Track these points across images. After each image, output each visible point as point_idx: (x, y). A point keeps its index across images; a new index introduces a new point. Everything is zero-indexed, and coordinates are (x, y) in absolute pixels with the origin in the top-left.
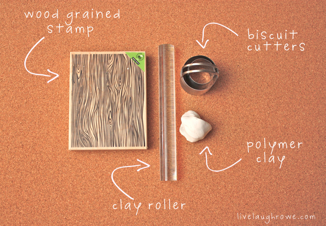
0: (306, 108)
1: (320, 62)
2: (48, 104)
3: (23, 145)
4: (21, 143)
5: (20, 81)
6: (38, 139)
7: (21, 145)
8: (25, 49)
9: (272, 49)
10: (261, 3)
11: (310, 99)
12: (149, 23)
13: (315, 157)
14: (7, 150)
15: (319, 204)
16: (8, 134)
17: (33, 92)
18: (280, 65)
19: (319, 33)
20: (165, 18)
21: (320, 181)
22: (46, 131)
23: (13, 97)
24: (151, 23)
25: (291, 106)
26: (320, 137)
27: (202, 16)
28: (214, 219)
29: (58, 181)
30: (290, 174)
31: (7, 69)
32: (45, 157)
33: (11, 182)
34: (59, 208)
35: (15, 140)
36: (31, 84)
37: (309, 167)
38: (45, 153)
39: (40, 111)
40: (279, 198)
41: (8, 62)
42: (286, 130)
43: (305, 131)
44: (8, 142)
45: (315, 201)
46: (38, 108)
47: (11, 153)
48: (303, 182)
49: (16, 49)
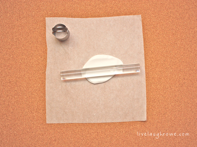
0: (173, 67)
1: (184, 40)
2: (24, 59)
3: (10, 82)
4: (9, 80)
5: (9, 45)
6: (19, 78)
7: (9, 81)
8: (12, 25)
9: (156, 31)
10: (151, 2)
11: (176, 61)
12: (85, 12)
13: (175, 96)
15: (175, 122)
16: (2, 75)
17: (16, 51)
18: (160, 41)
19: (185, 23)
20: (94, 9)
21: (177, 110)
22: (23, 74)
23: (5, 54)
25: (164, 65)
26: (179, 84)
27: (116, 9)
28: (115, 128)
29: (29, 103)
30: (161, 105)
31: (2, 37)
32: (22, 88)
33: (3, 102)
34: (30, 117)
35: (6, 78)
36: (15, 47)
37: (172, 101)
38: (22, 86)
39: (20, 63)
40: (153, 118)
41: (2, 33)
42: (160, 79)
43: (171, 81)
44: (2, 80)
45: (173, 121)
46: (19, 61)
47: (3, 86)
48: (167, 110)
49: (7, 26)
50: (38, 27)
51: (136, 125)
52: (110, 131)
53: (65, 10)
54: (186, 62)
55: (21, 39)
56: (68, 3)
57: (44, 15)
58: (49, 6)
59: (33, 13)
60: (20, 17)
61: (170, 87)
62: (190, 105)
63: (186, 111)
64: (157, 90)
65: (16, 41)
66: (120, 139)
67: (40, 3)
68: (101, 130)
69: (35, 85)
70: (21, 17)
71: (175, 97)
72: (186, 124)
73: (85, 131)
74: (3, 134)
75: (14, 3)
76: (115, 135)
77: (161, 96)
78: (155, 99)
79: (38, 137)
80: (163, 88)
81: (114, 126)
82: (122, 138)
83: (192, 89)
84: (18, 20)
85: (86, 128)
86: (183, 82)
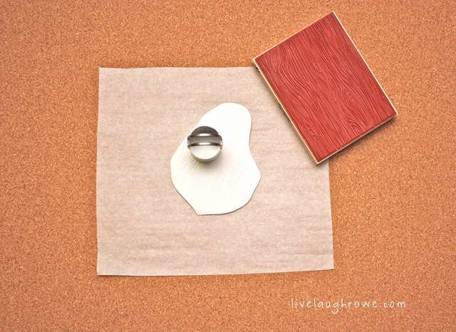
0: (386, 152)
1: (408, 92)
2: (57, 134)
3: (25, 185)
4: (23, 182)
5: (23, 104)
6: (44, 178)
7: (22, 184)
8: (29, 61)
11: (392, 139)
12: (191, 32)
13: (392, 215)
14: (5, 190)
15: (391, 273)
16: (6, 171)
17: (38, 118)
19: (411, 54)
20: (211, 26)
21: (395, 245)
22: (54, 168)
23: (13, 124)
24: (193, 33)
26: (400, 189)
27: (259, 26)
28: (260, 286)
29: (68, 232)
30: (359, 235)
31: (6, 87)
32: (52, 201)
33: (9, 231)
34: (68, 265)
35: (15, 179)
36: (37, 108)
37: (384, 226)
38: (52, 196)
39: (48, 143)
40: (342, 263)
41: (7, 78)
42: (357, 178)
43: (382, 182)
44: (6, 181)
45: (387, 269)
46: (45, 139)
47: (9, 194)
48: (375, 245)
49: (18, 61)
50: (87, 66)
51: (306, 280)
52: (248, 294)
53: (148, 27)
54: (414, 141)
55: (50, 91)
56: (155, 12)
57: (101, 38)
58: (112, 18)
59: (77, 34)
60: (47, 44)
61: (381, 195)
62: (424, 236)
63: (416, 247)
64: (350, 203)
65: (38, 97)
66: (271, 312)
67: (92, 13)
68: (228, 292)
69: (82, 194)
70: (50, 42)
71: (391, 217)
72: (417, 277)
73: (194, 294)
74: (9, 303)
75: (35, 12)
76: (259, 303)
77: (360, 215)
78: (346, 223)
79: (88, 307)
80: (364, 198)
81: (257, 283)
82: (276, 310)
83: (428, 199)
84: (43, 48)
85: (194, 287)
86: (407, 184)
